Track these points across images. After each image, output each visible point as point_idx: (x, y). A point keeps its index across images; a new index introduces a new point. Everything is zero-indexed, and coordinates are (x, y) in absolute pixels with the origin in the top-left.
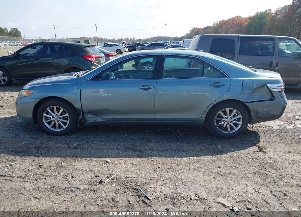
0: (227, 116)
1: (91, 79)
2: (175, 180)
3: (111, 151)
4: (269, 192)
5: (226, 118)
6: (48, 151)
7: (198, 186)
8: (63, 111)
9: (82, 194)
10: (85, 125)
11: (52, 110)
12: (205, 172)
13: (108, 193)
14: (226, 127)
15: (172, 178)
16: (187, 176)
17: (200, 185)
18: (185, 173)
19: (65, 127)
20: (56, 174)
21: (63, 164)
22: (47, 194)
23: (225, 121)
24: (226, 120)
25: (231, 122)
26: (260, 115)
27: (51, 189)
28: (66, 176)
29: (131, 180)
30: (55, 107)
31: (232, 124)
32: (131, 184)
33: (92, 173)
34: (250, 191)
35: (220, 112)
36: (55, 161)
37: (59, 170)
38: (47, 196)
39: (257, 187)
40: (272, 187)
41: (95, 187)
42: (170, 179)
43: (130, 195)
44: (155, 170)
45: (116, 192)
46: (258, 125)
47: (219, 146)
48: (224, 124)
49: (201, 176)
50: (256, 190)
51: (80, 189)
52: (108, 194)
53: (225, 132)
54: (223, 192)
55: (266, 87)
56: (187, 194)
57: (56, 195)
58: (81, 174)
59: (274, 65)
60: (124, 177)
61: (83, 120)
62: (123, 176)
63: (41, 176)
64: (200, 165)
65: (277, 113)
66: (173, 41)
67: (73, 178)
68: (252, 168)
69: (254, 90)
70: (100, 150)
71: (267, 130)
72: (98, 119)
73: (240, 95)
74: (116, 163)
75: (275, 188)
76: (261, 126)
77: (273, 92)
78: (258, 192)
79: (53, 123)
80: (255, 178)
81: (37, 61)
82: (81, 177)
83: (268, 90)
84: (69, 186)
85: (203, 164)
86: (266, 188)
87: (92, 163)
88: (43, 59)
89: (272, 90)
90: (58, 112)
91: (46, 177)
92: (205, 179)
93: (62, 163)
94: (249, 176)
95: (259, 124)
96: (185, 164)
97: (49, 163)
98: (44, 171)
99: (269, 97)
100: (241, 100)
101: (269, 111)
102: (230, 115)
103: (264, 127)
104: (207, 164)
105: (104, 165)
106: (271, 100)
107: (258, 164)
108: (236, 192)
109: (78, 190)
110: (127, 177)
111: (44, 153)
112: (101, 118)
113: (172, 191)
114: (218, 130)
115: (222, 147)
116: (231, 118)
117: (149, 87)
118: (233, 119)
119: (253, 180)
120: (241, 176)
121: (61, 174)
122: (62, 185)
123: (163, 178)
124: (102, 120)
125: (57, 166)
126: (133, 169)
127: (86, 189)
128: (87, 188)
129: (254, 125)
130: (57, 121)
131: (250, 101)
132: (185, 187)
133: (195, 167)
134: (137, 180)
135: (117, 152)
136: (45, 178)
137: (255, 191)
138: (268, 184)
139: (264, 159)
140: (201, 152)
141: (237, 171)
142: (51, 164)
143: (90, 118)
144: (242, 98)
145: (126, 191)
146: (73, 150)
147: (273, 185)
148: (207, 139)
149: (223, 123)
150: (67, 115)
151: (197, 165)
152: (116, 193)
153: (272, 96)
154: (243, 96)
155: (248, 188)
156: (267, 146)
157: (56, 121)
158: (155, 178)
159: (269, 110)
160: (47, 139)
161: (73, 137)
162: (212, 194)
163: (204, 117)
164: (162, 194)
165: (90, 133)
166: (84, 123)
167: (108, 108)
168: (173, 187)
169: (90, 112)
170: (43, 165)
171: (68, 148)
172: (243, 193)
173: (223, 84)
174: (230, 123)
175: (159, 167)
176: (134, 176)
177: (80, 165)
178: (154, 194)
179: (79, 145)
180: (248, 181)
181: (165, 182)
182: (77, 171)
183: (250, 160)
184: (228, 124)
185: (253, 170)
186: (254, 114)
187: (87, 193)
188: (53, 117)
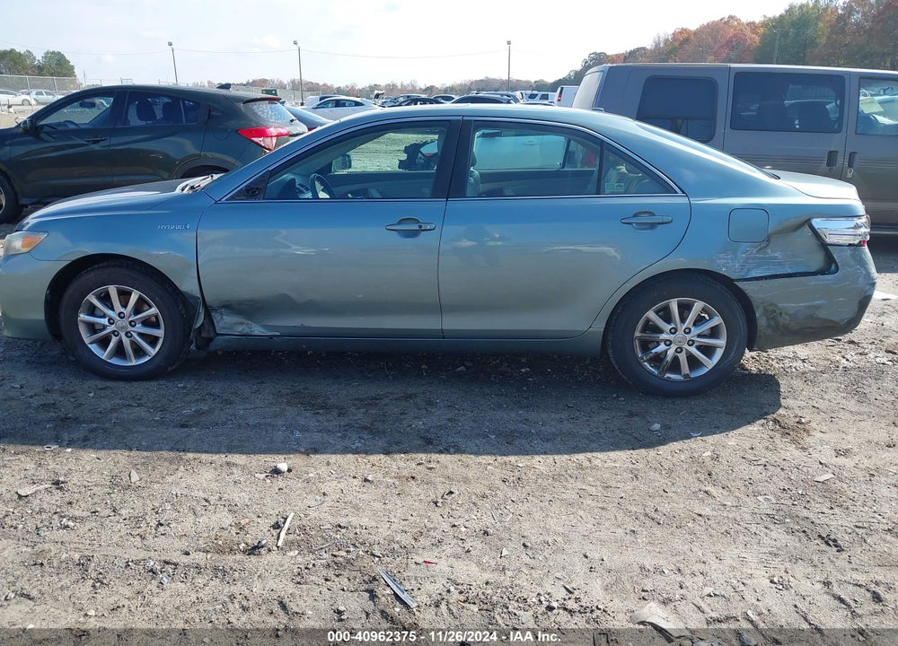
0: (673, 326)
1: (232, 198)
2: (500, 540)
3: (298, 434)
4: (819, 586)
5: (673, 331)
6: (92, 431)
7: (577, 559)
8: (140, 300)
9: (183, 585)
10: (212, 346)
11: (106, 299)
12: (604, 513)
13: (271, 582)
14: (676, 360)
15: (490, 531)
16: (542, 524)
17: (586, 557)
18: (538, 515)
19: (153, 352)
20: (108, 512)
21: (135, 477)
22: (66, 581)
23: (668, 343)
24: (671, 337)
25: (691, 343)
26: (787, 322)
27: (79, 564)
28: (138, 520)
29: (352, 535)
30: (113, 290)
31: (693, 350)
32: (352, 549)
33: (226, 509)
34: (755, 581)
35: (651, 314)
36: (111, 467)
37: (117, 497)
38: (62, 588)
39: (779, 568)
40: (829, 567)
41: (229, 560)
42: (486, 533)
43: (343, 590)
44: (436, 503)
45: (299, 578)
46: (783, 353)
47: (655, 422)
48: (666, 351)
49: (590, 526)
50: (776, 580)
51: (176, 564)
52: (271, 584)
53: (673, 376)
54: (662, 585)
55: (807, 228)
56: (539, 590)
57: (94, 586)
58: (191, 514)
59: (841, 161)
60: (329, 526)
61: (208, 331)
62: (328, 520)
63: (56, 517)
64: (587, 488)
65: (842, 315)
66: (529, 92)
67: (162, 525)
68: (762, 500)
69: (768, 240)
70: (264, 433)
71: (813, 368)
72: (257, 330)
73: (721, 256)
74: (311, 475)
75: (842, 571)
76: (795, 358)
77: (831, 245)
78: (783, 586)
79: (114, 340)
80: (774, 535)
81: (96, 147)
82: (188, 524)
83: (814, 241)
84: (142, 554)
85: (598, 483)
86: (810, 569)
87: (232, 473)
88: (114, 140)
89: (829, 240)
90: (125, 305)
91: (71, 524)
92: (603, 535)
93: (134, 473)
94: (753, 528)
95: (787, 351)
96: (540, 481)
97: (89, 472)
98: (67, 500)
99: (817, 261)
100: (723, 271)
101: (818, 307)
102: (683, 320)
103: (803, 361)
104: (614, 484)
105: (268, 481)
106: (822, 272)
107: (782, 485)
108: (705, 585)
109: (169, 569)
110: (340, 526)
111: (79, 439)
112: (265, 327)
113: (487, 576)
114: (650, 373)
115: (665, 427)
116: (687, 331)
117: (420, 227)
118: (696, 331)
119: (766, 540)
120: (725, 528)
121: (123, 512)
122: (119, 551)
123: (463, 529)
124: (270, 334)
125: (114, 483)
126: (364, 496)
127: (198, 567)
128: (202, 564)
129: (773, 353)
130: (126, 334)
131: (754, 274)
132: (532, 562)
133: (571, 495)
134: (372, 538)
135: (317, 437)
136: (68, 527)
137: (772, 582)
138: (815, 558)
139: (805, 469)
140: (594, 442)
141: (714, 509)
142: (95, 478)
143: (228, 324)
144: (727, 266)
145: (331, 574)
146: (177, 429)
147: (832, 562)
148: (618, 397)
149: (662, 347)
150: (154, 310)
151: (579, 485)
152: (299, 583)
153: (829, 259)
154: (732, 259)
155: (749, 572)
156: (813, 424)
157: (123, 334)
158: (435, 529)
159: (815, 306)
160: (99, 392)
161: (184, 388)
162: (623, 590)
163: (600, 327)
164: (452, 589)
165: (239, 374)
166: (210, 340)
167: (287, 293)
168: (493, 563)
169: (230, 307)
170: (67, 480)
171: (162, 422)
172: (729, 587)
173: (666, 219)
174: (686, 346)
175: (451, 493)
176: (365, 521)
177: (190, 481)
178: (428, 586)
179: (199, 413)
180: (748, 546)
181: (467, 546)
182: (176, 501)
183: (756, 472)
184: (680, 350)
185: (765, 507)
186: (764, 319)
187: (200, 580)
188: (111, 322)
